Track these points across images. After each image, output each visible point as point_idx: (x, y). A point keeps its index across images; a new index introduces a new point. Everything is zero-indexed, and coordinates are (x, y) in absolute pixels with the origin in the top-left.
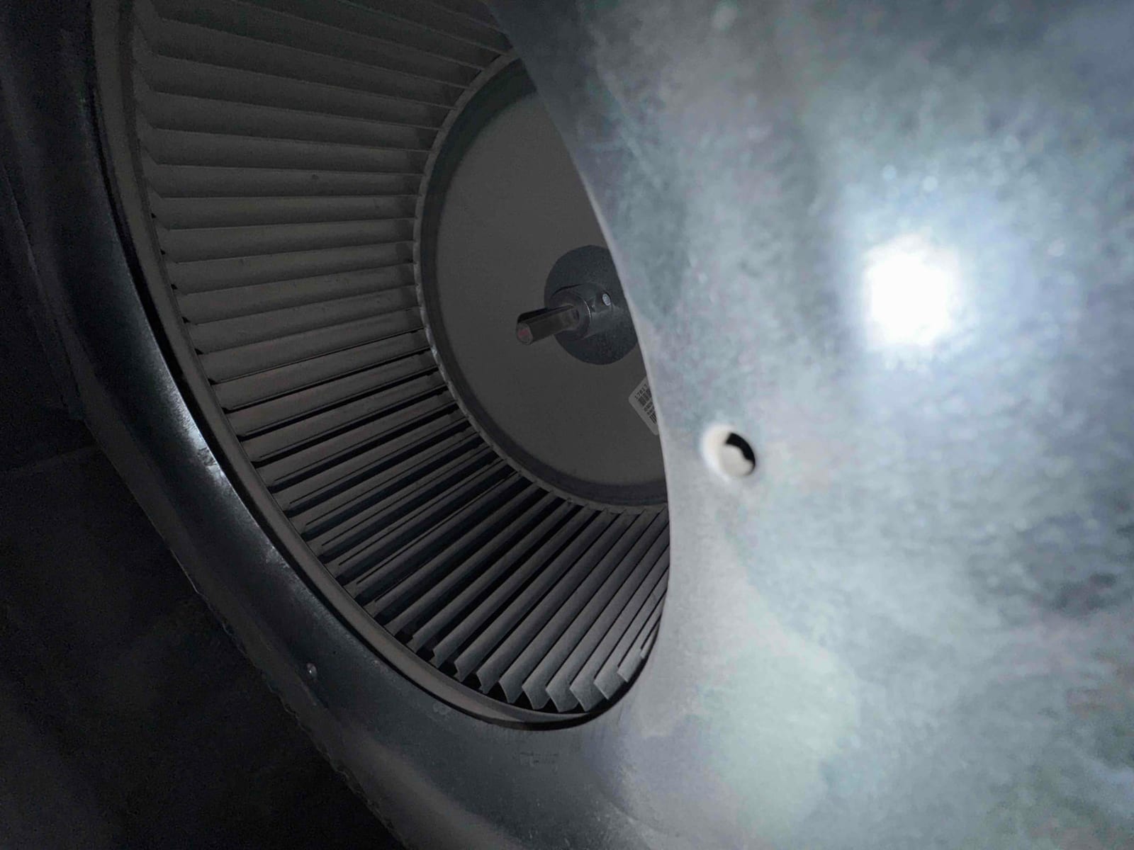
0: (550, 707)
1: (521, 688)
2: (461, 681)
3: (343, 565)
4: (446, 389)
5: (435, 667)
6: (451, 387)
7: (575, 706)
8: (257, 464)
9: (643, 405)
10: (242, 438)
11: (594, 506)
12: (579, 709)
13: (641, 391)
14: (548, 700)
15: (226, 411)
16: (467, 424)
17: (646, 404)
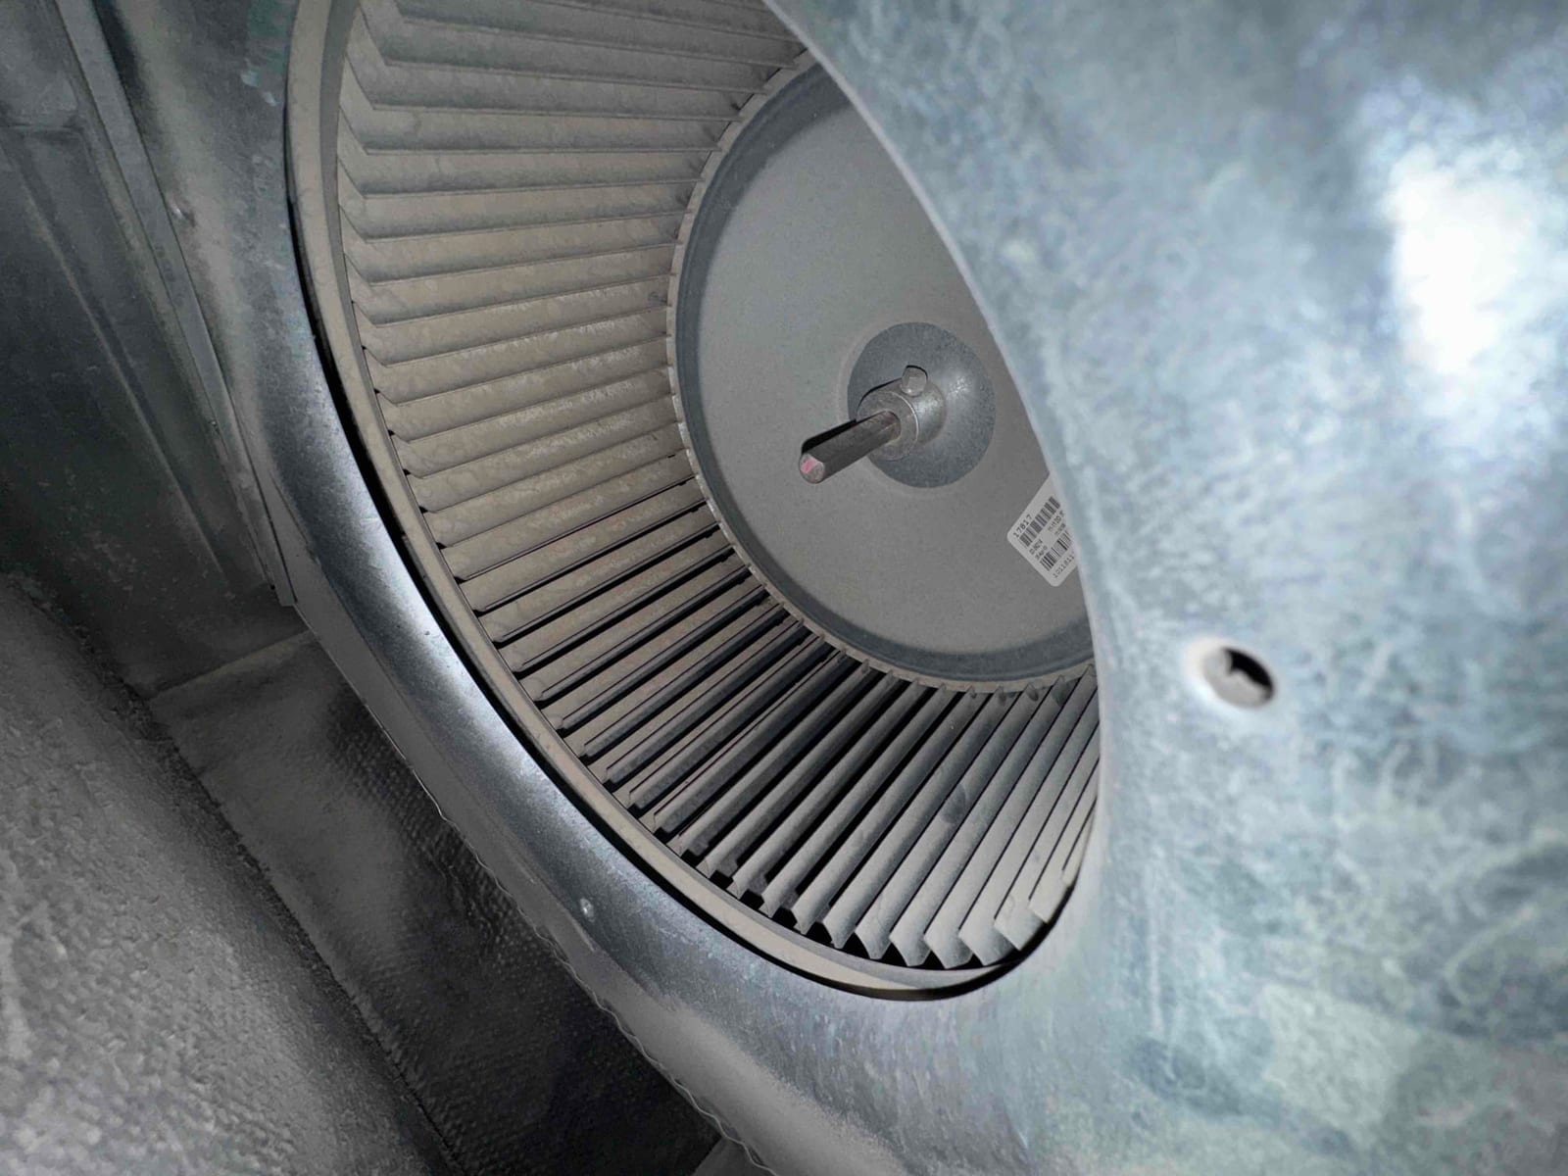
0: (932, 963)
1: (889, 940)
2: (805, 933)
3: (635, 792)
4: (732, 552)
5: (767, 916)
6: (739, 550)
7: (969, 958)
8: (520, 675)
9: (1028, 544)
10: (498, 645)
11: (955, 686)
12: (975, 963)
13: (1022, 526)
14: (929, 952)
15: (478, 614)
16: (765, 595)
17: (1032, 544)
